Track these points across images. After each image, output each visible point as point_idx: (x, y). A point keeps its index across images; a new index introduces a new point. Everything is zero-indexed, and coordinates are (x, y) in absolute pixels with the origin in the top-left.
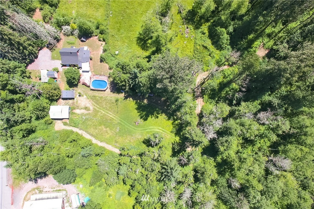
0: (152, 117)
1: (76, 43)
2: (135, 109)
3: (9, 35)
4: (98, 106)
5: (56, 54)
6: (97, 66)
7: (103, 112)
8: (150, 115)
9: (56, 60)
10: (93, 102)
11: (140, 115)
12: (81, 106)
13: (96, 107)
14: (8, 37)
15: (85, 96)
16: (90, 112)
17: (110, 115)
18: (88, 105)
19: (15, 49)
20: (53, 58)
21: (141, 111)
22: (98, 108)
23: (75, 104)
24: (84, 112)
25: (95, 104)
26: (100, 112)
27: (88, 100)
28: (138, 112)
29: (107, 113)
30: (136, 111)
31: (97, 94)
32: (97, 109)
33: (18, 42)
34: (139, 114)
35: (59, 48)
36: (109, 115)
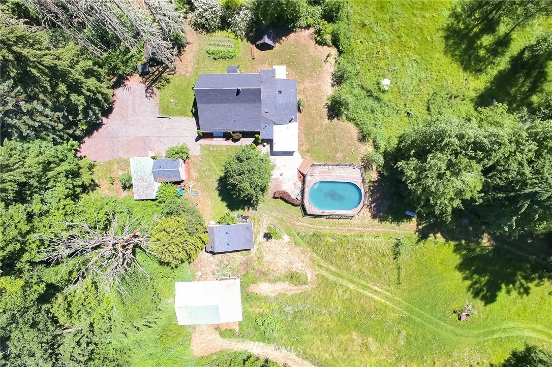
0: (508, 292)
1: (240, 55)
2: (456, 267)
3: (16, 43)
4: (333, 268)
5: (173, 96)
6: (319, 133)
7: (351, 286)
8: (503, 286)
9: (176, 118)
10: (314, 255)
11: (470, 287)
12: (275, 269)
13: (327, 270)
14: (13, 52)
15: (286, 238)
16: (308, 288)
17: (373, 296)
18: (298, 267)
19: (41, 96)
20: (166, 112)
21: (475, 272)
22: (332, 273)
23: (256, 264)
24: (286, 290)
25: (322, 263)
26: (341, 285)
27: (298, 250)
28: (465, 278)
29: (365, 287)
30: (459, 275)
31: (327, 227)
32: (332, 278)
33: (53, 69)
34: (468, 283)
35: (183, 73)
36: (370, 295)
